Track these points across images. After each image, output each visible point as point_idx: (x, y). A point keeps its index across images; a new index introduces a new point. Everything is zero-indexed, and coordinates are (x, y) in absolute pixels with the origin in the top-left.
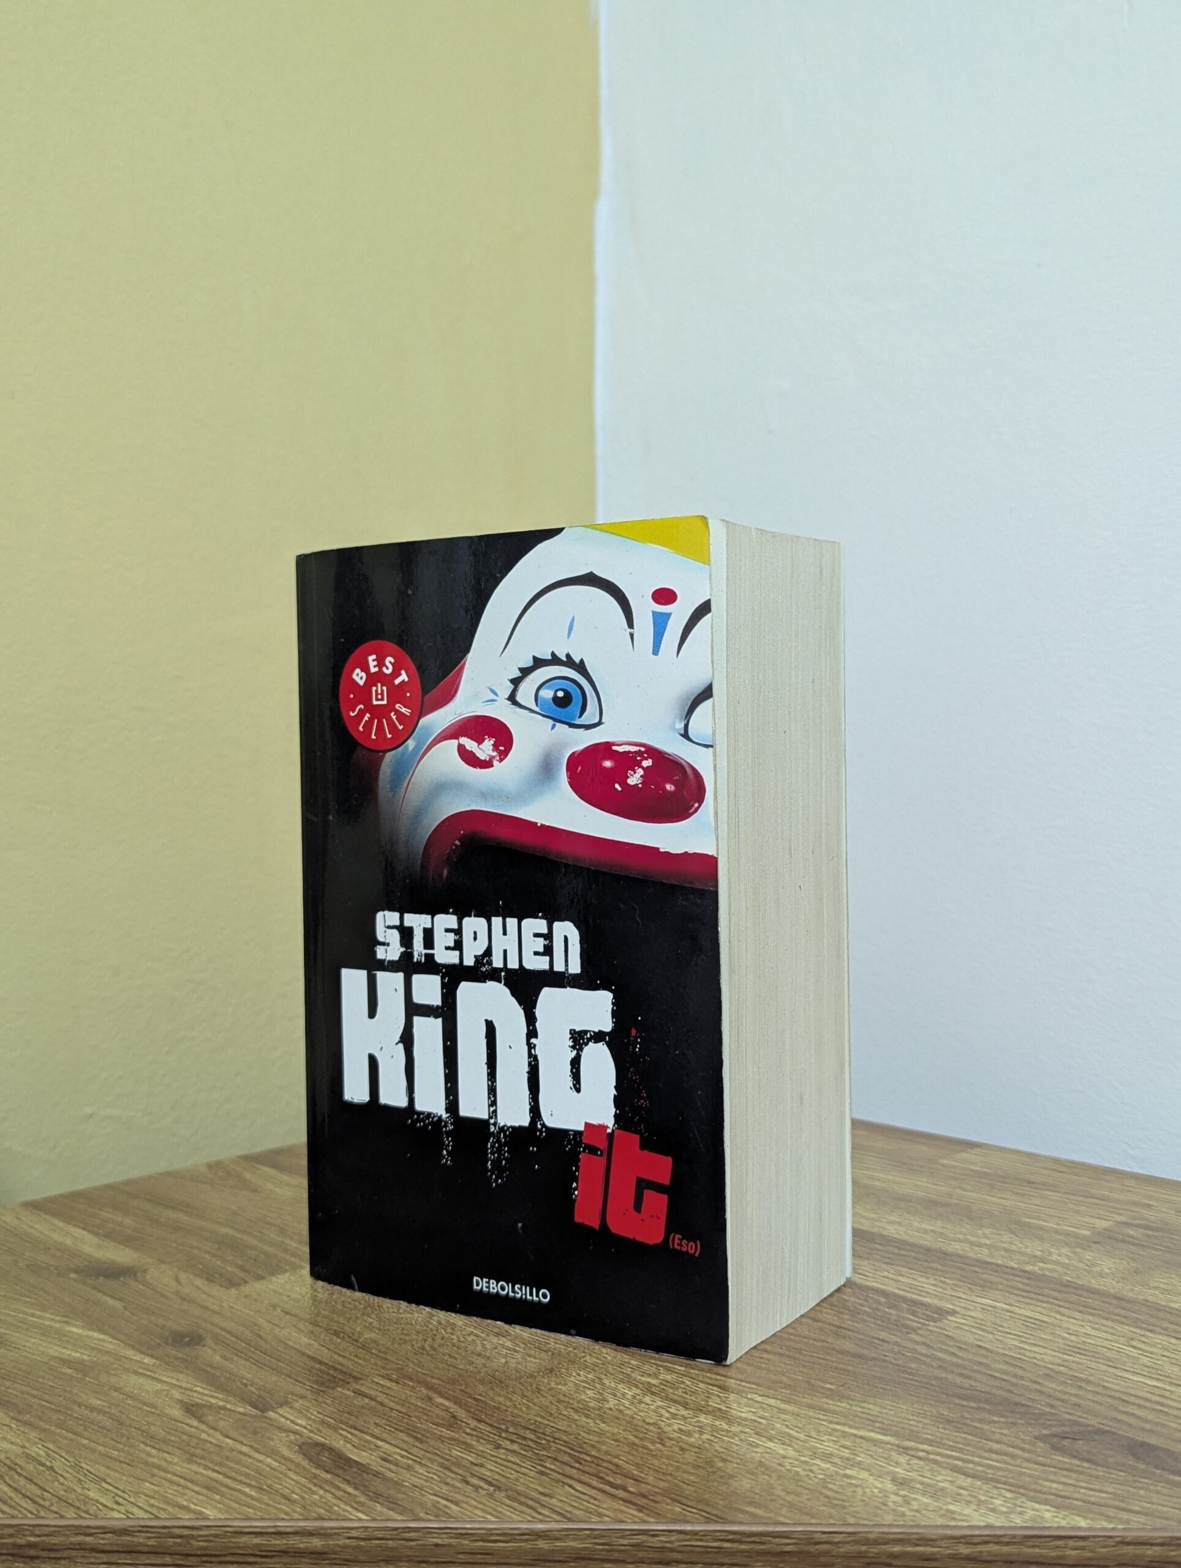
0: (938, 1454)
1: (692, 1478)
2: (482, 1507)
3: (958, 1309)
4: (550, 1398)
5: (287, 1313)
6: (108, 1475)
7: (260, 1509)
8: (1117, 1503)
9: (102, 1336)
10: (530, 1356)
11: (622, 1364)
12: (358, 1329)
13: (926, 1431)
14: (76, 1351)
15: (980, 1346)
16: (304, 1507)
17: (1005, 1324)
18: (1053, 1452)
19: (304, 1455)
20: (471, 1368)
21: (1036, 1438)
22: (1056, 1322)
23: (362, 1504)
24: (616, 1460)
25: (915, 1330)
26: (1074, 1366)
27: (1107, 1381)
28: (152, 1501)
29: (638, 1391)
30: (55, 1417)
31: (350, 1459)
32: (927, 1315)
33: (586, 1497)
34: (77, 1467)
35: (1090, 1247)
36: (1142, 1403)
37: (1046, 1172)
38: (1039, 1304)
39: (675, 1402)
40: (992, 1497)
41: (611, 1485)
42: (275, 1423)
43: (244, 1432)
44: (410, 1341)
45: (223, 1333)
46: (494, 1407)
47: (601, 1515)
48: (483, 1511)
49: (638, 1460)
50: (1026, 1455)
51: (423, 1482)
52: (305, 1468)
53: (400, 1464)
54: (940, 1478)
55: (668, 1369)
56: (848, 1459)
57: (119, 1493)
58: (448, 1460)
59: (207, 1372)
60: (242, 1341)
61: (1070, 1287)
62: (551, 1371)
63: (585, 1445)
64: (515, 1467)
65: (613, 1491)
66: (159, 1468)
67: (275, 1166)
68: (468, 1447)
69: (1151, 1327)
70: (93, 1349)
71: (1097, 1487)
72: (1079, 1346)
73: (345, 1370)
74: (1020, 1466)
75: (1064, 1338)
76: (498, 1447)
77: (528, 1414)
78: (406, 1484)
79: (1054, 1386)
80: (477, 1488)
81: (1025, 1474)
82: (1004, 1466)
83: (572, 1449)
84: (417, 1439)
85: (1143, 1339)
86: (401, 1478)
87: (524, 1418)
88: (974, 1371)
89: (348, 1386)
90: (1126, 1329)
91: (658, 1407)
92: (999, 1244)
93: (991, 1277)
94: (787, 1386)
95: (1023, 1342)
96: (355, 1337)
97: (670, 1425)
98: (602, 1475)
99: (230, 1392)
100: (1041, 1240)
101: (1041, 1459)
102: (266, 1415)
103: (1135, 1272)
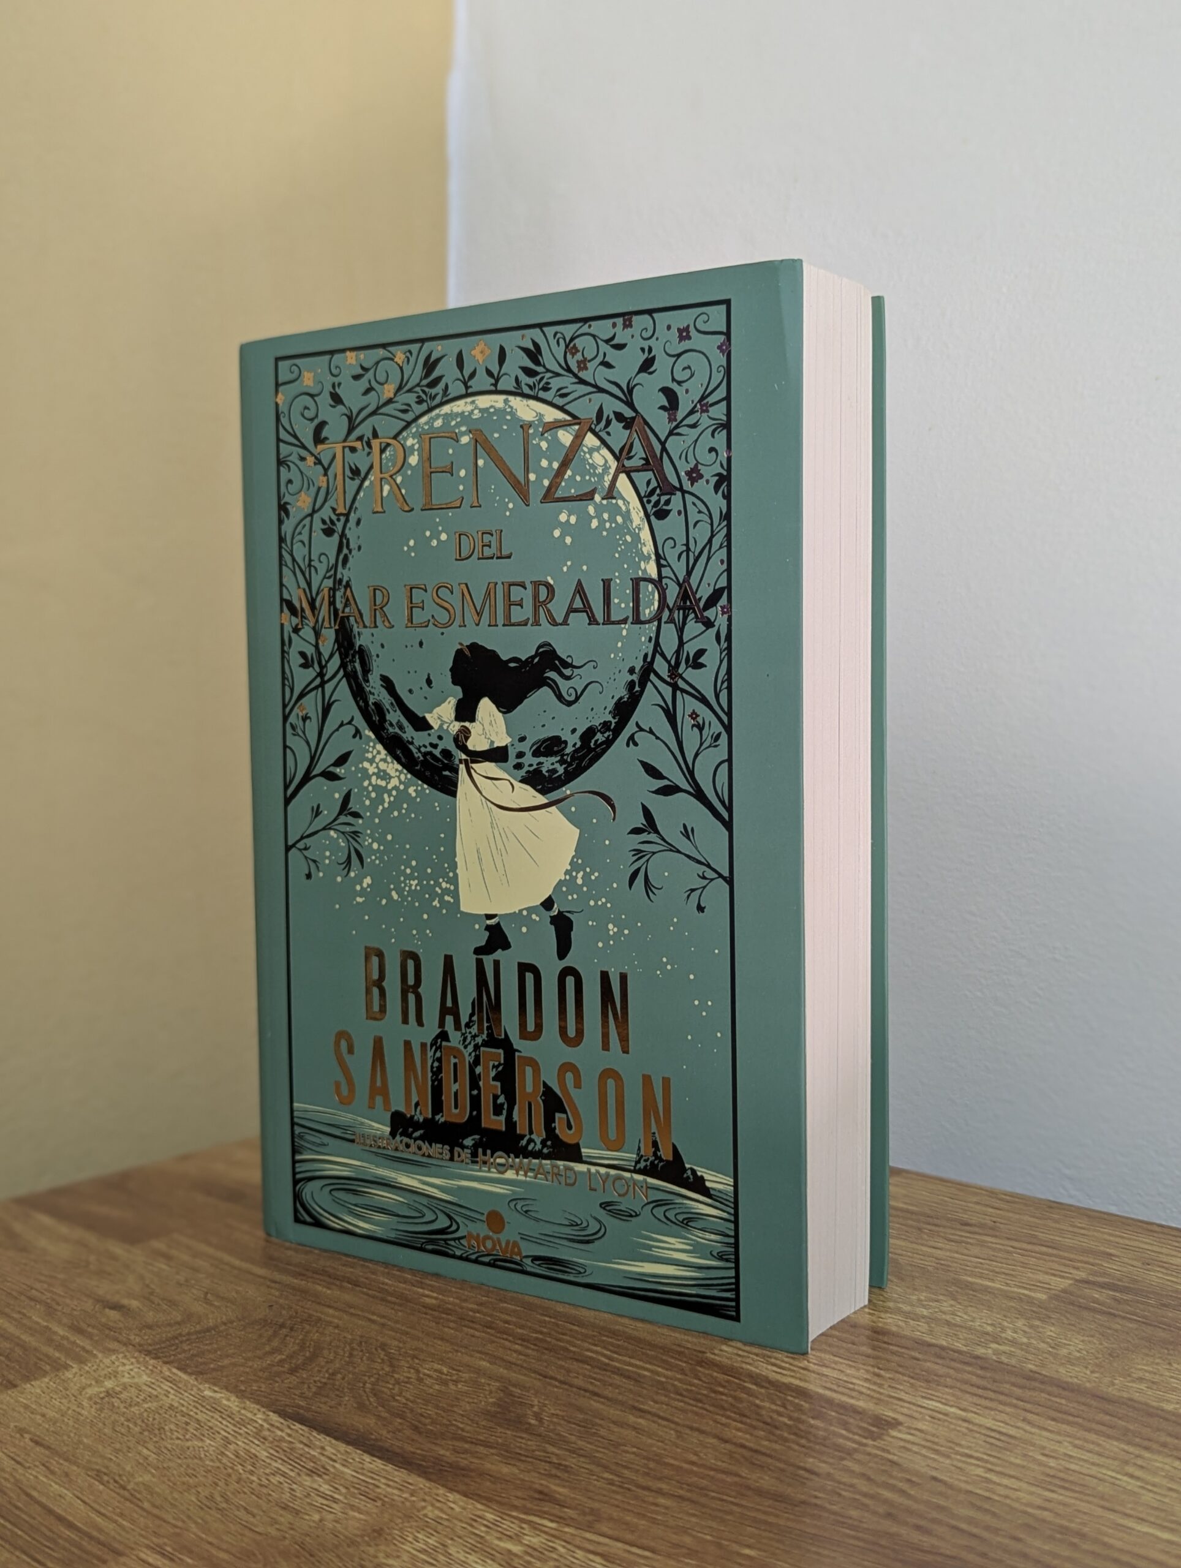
3: (901, 1418)
10: (352, 1507)
11: (475, 1520)
12: (128, 1468)
15: (935, 1479)
17: (963, 1443)
20: (272, 1531)
22: (1027, 1436)
26: (1060, 1509)
32: (865, 1430)
35: (1050, 1318)
37: (978, 1207)
38: (1001, 1407)
44: (197, 1486)
55: (534, 1526)
61: (1035, 1380)
62: (380, 1533)
69: (1146, 1443)
72: (1061, 1475)
75: (1040, 1464)
79: (1037, 1543)
88: (934, 1521)
90: (1114, 1446)
92: (940, 1316)
93: (936, 1367)
94: (692, 1553)
95: (991, 1470)
96: (123, 1481)
100: (989, 1309)
103: (1111, 1355)
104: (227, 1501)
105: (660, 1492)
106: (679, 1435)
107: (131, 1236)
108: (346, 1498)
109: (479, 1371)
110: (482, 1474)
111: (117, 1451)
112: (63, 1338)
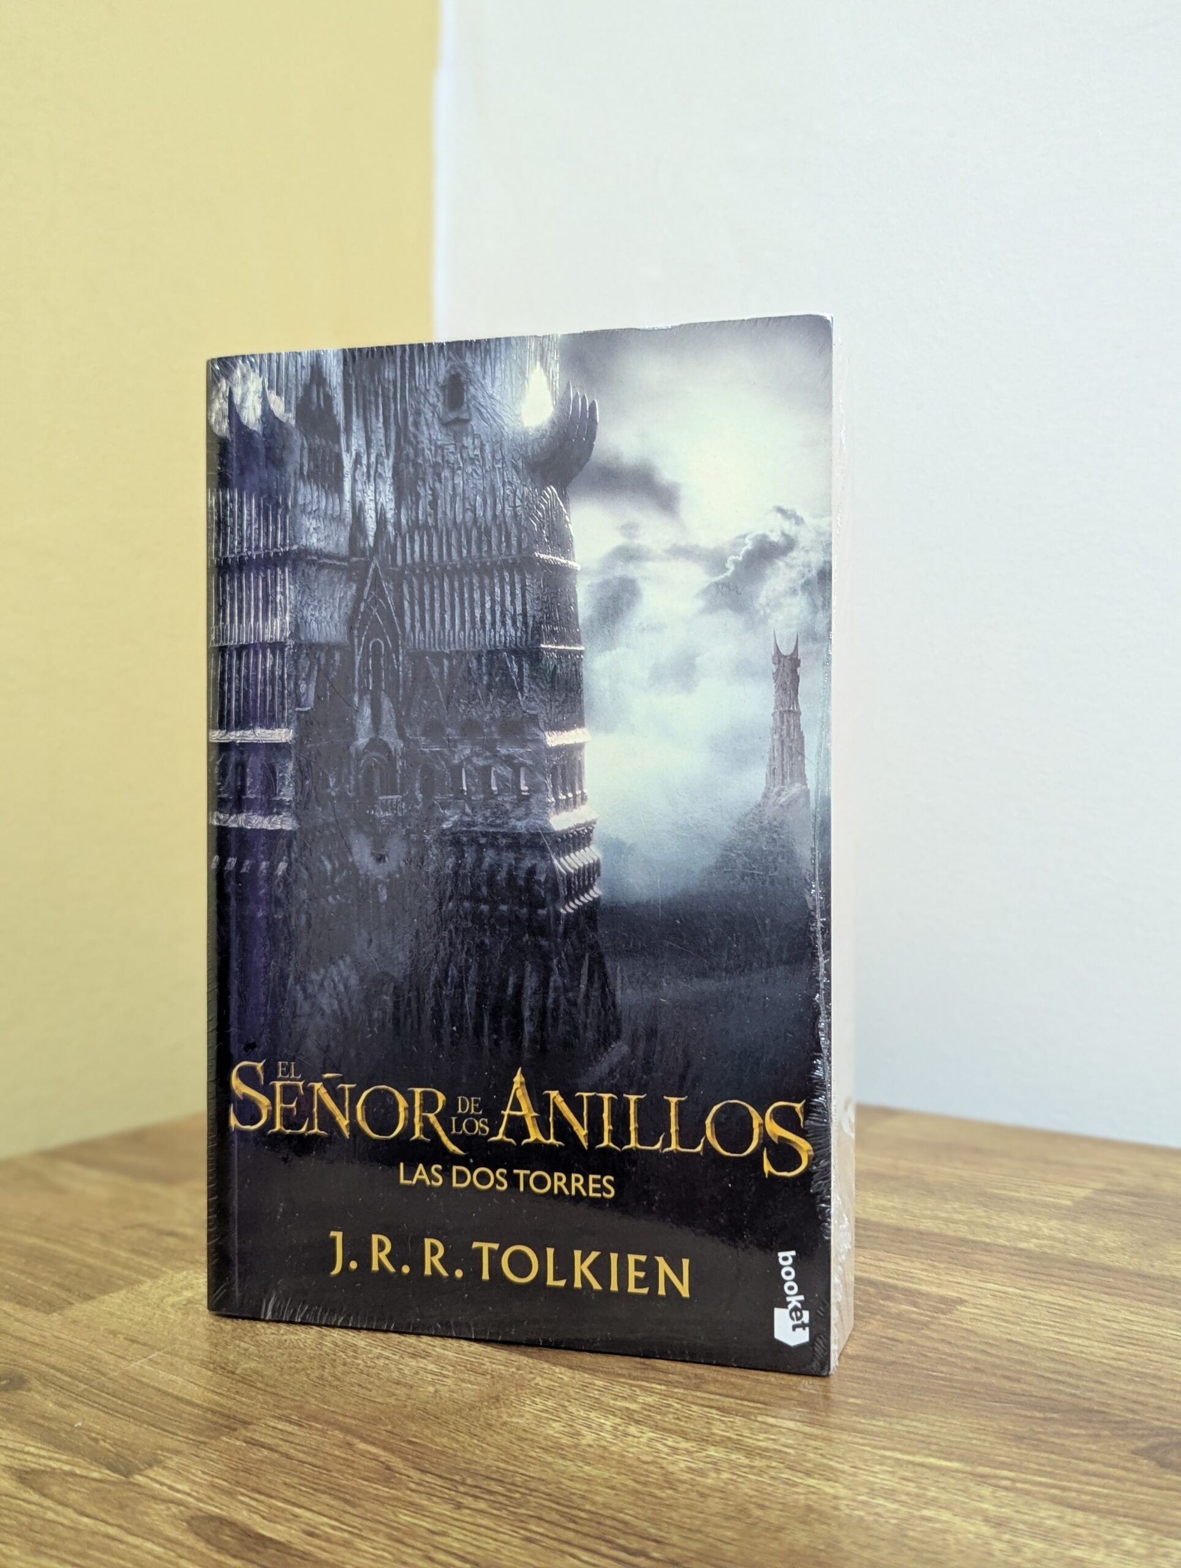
0: (1025, 1482)
1: (729, 1534)
3: (965, 1297)
4: (507, 1435)
5: (132, 1341)
10: (463, 1380)
11: (585, 1386)
12: (231, 1357)
13: (997, 1452)
15: (1011, 1341)
17: (1029, 1313)
18: (1162, 1470)
19: (197, 1534)
20: (392, 1401)
21: (1133, 1452)
22: (1085, 1307)
24: (621, 1515)
25: (926, 1325)
26: (1133, 1359)
29: (618, 1420)
31: (262, 1536)
32: (934, 1307)
35: (1079, 1218)
38: (1055, 1286)
39: (670, 1431)
40: (1119, 1536)
41: (624, 1549)
42: (147, 1492)
43: (106, 1506)
44: (303, 1369)
45: (52, 1371)
46: (438, 1451)
49: (649, 1513)
50: (1134, 1476)
52: (202, 1554)
53: (334, 1539)
54: (1043, 1514)
55: (645, 1389)
56: (918, 1496)
58: (397, 1529)
59: (40, 1425)
60: (81, 1382)
61: (1080, 1265)
62: (497, 1399)
63: (574, 1497)
64: (490, 1533)
68: (419, 1509)
72: (1126, 1334)
73: (226, 1412)
74: (1131, 1491)
75: (1104, 1327)
76: (459, 1506)
77: (485, 1459)
79: (1121, 1385)
81: (1142, 1502)
82: (1112, 1492)
83: (558, 1504)
84: (347, 1501)
86: (340, 1559)
87: (481, 1464)
88: (1019, 1372)
89: (236, 1433)
90: (1169, 1312)
91: (651, 1439)
92: (976, 1219)
93: (985, 1258)
94: (802, 1404)
95: (1060, 1333)
96: (230, 1367)
97: (673, 1463)
98: (608, 1537)
99: (76, 1451)
100: (1021, 1213)
101: (1154, 1480)
102: (131, 1480)
103: (1144, 1244)
104: (338, 1379)
108: (454, 1373)
111: (216, 1345)
112: (129, 1260)
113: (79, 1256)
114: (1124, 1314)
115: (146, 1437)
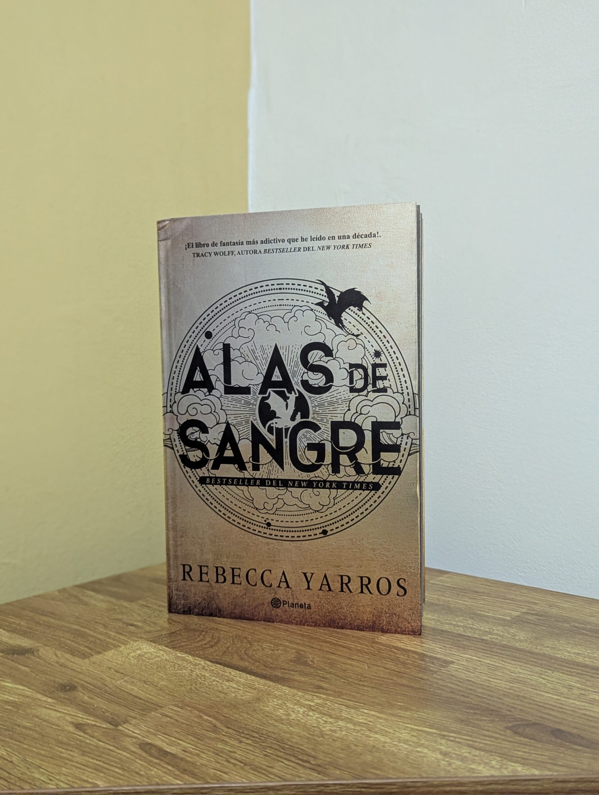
0: (460, 738)
1: (342, 755)
2: (240, 775)
3: (454, 661)
4: (262, 715)
5: (117, 672)
6: (43, 764)
7: (126, 780)
8: (551, 761)
9: (23, 688)
10: (247, 692)
11: (294, 695)
12: (156, 680)
13: (451, 726)
14: (11, 696)
15: (469, 680)
16: (148, 778)
17: (479, 668)
18: (515, 735)
19: (142, 749)
20: (218, 699)
21: (506, 728)
22: (504, 666)
23: (178, 775)
24: (302, 747)
26: (516, 689)
27: (534, 697)
28: (69, 778)
29: (305, 709)
30: (7, 733)
31: (166, 751)
32: (441, 665)
33: (290, 767)
34: (25, 760)
35: (512, 626)
36: (552, 708)
37: (481, 586)
38: (493, 657)
39: (325, 714)
40: (490, 760)
41: (301, 760)
42: (124, 733)
43: (109, 738)
44: (184, 685)
45: (86, 684)
46: (234, 720)
47: (300, 777)
48: (240, 777)
49: (313, 747)
50: (503, 737)
51: (206, 762)
52: (144, 757)
53: (193, 753)
54: (464, 751)
55: (317, 697)
56: (417, 743)
57: (51, 774)
58: (217, 750)
59: (83, 706)
60: (97, 688)
61: (506, 647)
62: (259, 699)
63: (285, 740)
64: (251, 752)
65: (303, 763)
66: (68, 759)
67: (94, 590)
68: (226, 743)
69: (549, 668)
70: (20, 695)
71: (540, 753)
72: (517, 678)
73: (153, 702)
74: (500, 743)
75: (509, 675)
76: (241, 742)
77: (252, 724)
78: (198, 764)
79: (509, 700)
80: (235, 765)
81: (502, 747)
82: (492, 743)
83: (278, 742)
84: (199, 739)
85: (546, 674)
86: (195, 760)
87: (251, 726)
88: (469, 693)
89: (157, 711)
90: (537, 669)
91: (318, 717)
92: (467, 625)
93: (467, 643)
94: (379, 704)
95: (490, 677)
96: (156, 684)
97: (324, 727)
98: (296, 755)
99: (96, 716)
100: (488, 623)
101: (510, 739)
102: (118, 728)
103: (536, 638)
104: (197, 690)
105: (363, 685)
106: (369, 667)
107: (131, 600)
108: (243, 688)
109: (286, 646)
110: (294, 680)
111: (150, 675)
112: (115, 636)
113: (95, 634)
114: (519, 670)
115: (123, 711)
